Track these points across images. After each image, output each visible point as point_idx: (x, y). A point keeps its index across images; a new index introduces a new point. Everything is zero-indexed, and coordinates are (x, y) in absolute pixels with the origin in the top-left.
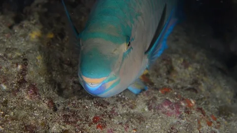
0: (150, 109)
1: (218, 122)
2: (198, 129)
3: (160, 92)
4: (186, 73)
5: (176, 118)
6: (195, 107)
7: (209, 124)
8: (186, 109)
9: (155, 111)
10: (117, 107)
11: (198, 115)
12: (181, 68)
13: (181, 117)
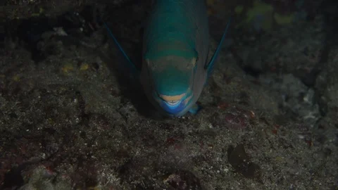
0: (214, 125)
1: (282, 130)
2: (267, 138)
3: (219, 107)
4: (229, 88)
5: (242, 131)
6: (258, 118)
7: (275, 132)
8: (250, 120)
9: (221, 127)
10: (182, 128)
11: (262, 125)
12: (223, 84)
13: (248, 129)
